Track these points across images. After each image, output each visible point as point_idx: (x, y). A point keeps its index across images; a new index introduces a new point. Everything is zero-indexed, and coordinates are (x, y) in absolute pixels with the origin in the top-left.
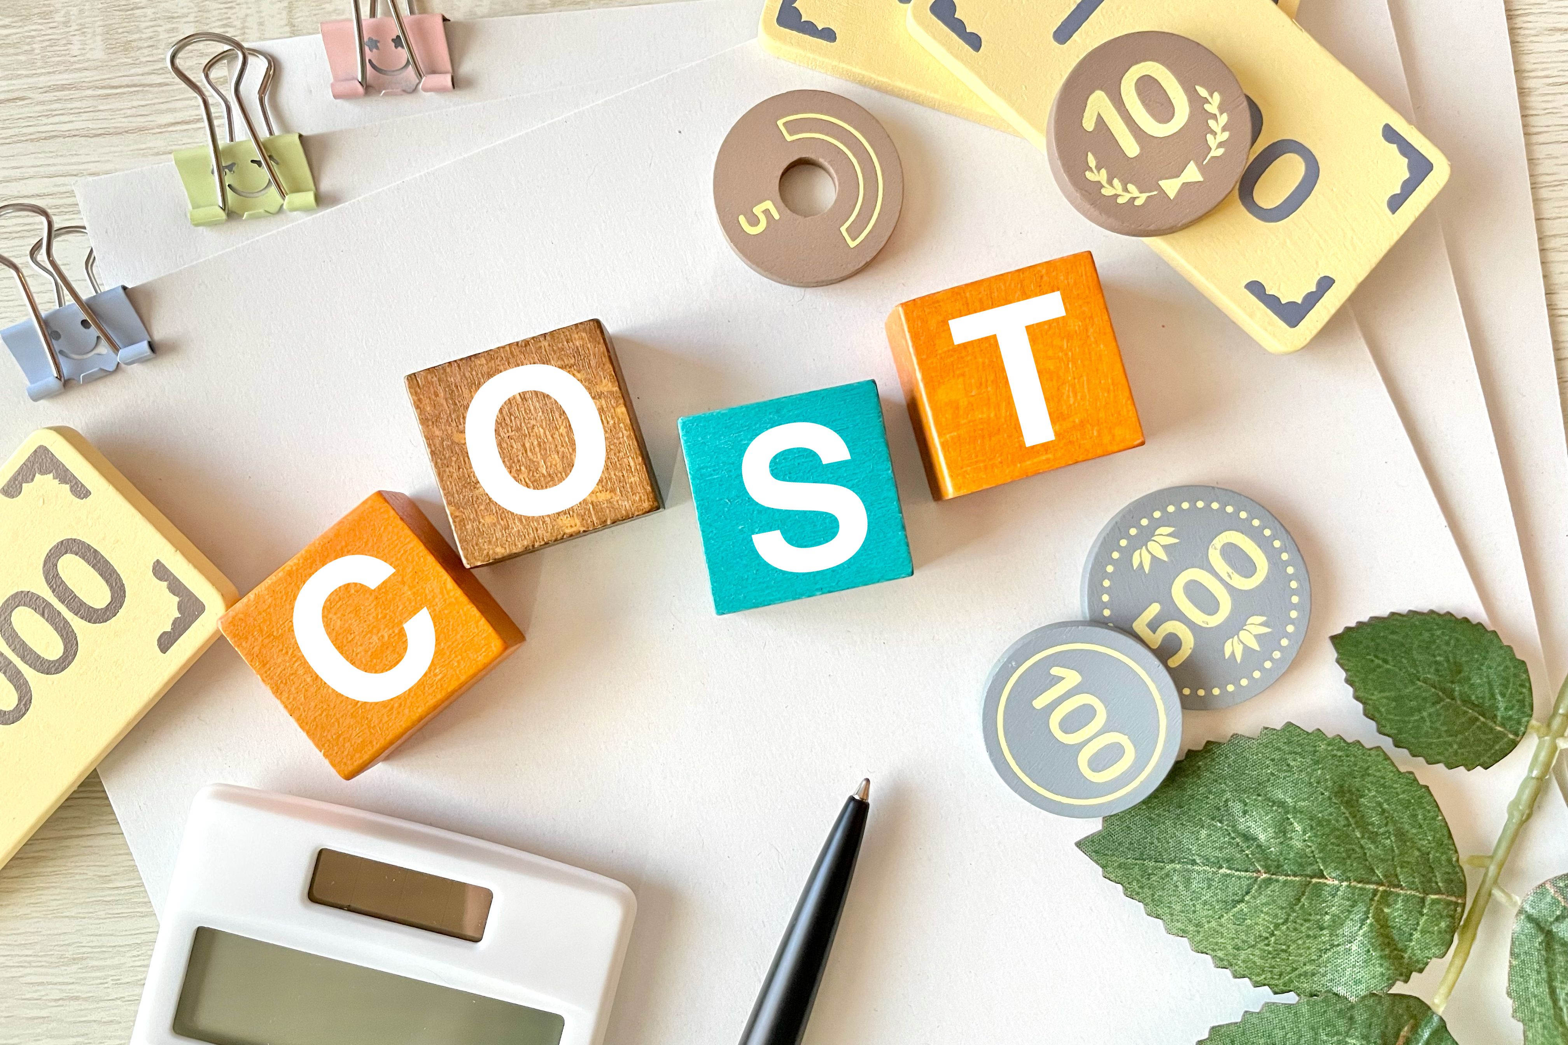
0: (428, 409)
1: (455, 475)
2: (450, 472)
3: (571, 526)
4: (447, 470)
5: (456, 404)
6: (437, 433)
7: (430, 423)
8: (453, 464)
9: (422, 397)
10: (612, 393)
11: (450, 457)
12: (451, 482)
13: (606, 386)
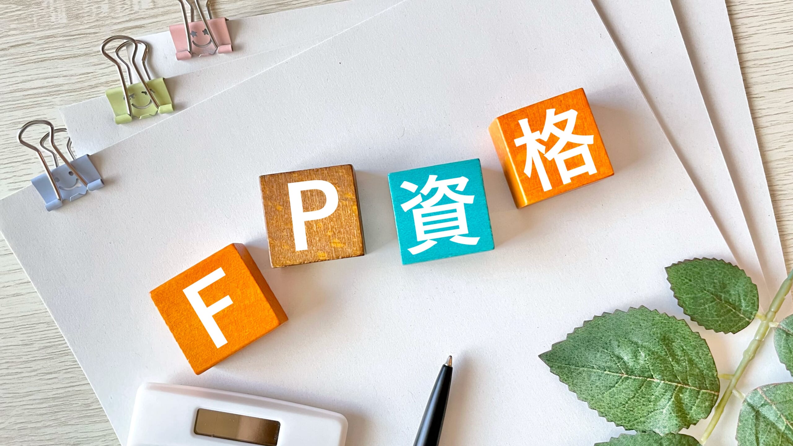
0: (268, 192)
1: (274, 225)
2: (272, 223)
3: (323, 257)
4: (271, 221)
5: (280, 192)
6: (270, 204)
7: (267, 199)
8: (274, 219)
9: (266, 186)
10: (352, 199)
11: (274, 216)
12: (272, 228)
13: (349, 195)
